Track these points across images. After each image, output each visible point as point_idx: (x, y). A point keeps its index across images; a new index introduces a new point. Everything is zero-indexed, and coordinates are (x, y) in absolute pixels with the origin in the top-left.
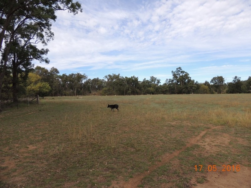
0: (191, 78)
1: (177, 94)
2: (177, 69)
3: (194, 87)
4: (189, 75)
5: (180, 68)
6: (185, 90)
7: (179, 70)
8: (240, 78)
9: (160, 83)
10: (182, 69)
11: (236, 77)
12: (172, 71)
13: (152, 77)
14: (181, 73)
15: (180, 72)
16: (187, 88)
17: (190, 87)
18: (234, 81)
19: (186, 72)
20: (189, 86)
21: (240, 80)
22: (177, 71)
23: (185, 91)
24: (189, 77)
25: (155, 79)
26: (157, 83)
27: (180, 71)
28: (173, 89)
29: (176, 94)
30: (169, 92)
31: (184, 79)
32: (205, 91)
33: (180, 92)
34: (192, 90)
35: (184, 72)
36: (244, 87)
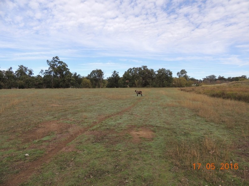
0: (69, 70)
1: (54, 88)
2: (54, 58)
3: (73, 80)
4: (67, 66)
5: (57, 57)
6: (63, 83)
7: (56, 59)
8: (118, 72)
9: (33, 74)
10: (59, 59)
11: (115, 72)
12: (47, 61)
13: (21, 66)
14: (59, 63)
15: (57, 63)
16: (64, 81)
17: (68, 80)
18: (113, 75)
19: (64, 63)
20: (66, 78)
21: (118, 75)
22: (53, 61)
23: (63, 85)
24: (67, 69)
25: (26, 69)
26: (29, 74)
27: (57, 61)
28: (49, 82)
29: (52, 88)
30: (45, 86)
31: (62, 70)
32: (87, 85)
33: (57, 86)
34: (69, 83)
35: (63, 62)
36: (121, 82)
